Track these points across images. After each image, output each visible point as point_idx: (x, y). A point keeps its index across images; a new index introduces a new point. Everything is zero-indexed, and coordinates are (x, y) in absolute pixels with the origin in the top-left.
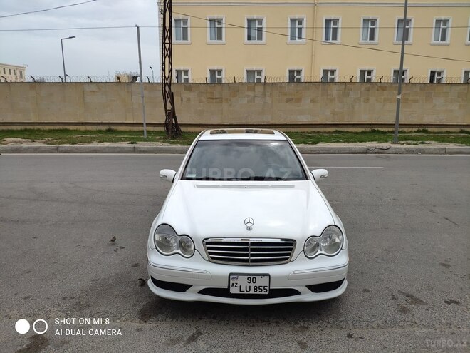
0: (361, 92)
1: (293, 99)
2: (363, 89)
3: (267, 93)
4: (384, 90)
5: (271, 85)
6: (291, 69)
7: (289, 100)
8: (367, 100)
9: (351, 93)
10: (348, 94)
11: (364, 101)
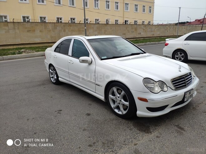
0: (62, 27)
1: (31, 30)
2: (62, 26)
3: (16, 28)
4: (71, 26)
5: (17, 23)
6: (23, 16)
7: (28, 31)
8: (65, 31)
9: (58, 27)
10: (56, 28)
11: (64, 31)
